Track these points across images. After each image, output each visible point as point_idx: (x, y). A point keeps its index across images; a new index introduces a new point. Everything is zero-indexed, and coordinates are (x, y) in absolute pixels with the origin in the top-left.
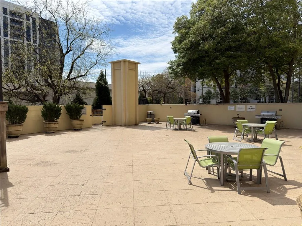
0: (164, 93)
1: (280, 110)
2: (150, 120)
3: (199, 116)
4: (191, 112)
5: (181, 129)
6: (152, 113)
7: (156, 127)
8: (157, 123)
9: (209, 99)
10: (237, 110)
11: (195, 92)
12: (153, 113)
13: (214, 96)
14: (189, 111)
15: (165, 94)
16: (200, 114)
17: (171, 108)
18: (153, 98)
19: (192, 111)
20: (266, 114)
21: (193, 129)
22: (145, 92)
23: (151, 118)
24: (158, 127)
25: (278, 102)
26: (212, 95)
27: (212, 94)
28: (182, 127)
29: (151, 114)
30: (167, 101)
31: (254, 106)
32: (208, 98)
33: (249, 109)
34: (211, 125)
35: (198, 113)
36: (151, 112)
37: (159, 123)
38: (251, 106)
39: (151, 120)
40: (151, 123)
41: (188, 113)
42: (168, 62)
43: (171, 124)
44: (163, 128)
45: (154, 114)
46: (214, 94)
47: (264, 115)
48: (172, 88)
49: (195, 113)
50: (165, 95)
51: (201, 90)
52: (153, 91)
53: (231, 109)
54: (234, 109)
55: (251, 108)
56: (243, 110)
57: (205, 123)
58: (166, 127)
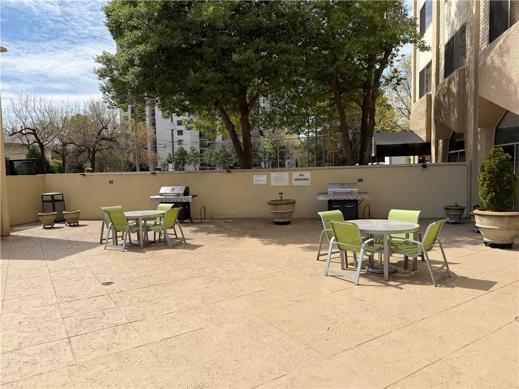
0: (92, 149)
1: (359, 181)
2: (50, 218)
3: (190, 200)
4: (168, 192)
5: (149, 245)
6: (56, 198)
7: (69, 242)
8: (74, 226)
9: (184, 165)
10: (273, 183)
11: (156, 151)
12: (60, 198)
13: (190, 159)
14: (163, 190)
15: (94, 152)
16: (193, 197)
17: (111, 182)
18: (64, 160)
19: (170, 188)
20: (338, 190)
21: (184, 239)
22: (41, 145)
23: (54, 211)
24: (74, 239)
25: (353, 165)
26: (187, 158)
27: (187, 155)
28: (151, 236)
29: (53, 200)
30: (99, 166)
31: (307, 174)
32: (181, 163)
33: (298, 180)
34: (217, 219)
35: (186, 193)
36: (53, 196)
37: (78, 226)
38: (301, 173)
39: (55, 217)
40: (56, 225)
41: (161, 195)
42: (95, 57)
43: (116, 231)
44: (91, 245)
45: (63, 200)
46: (190, 156)
47: (335, 193)
48: (111, 140)
49: (178, 195)
50: (94, 155)
51: (171, 147)
52: (65, 145)
53: (261, 181)
54: (265, 183)
55: (301, 177)
56: (286, 183)
57: (203, 216)
58: (102, 240)
